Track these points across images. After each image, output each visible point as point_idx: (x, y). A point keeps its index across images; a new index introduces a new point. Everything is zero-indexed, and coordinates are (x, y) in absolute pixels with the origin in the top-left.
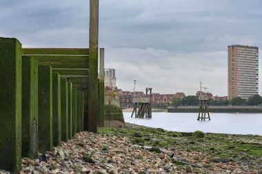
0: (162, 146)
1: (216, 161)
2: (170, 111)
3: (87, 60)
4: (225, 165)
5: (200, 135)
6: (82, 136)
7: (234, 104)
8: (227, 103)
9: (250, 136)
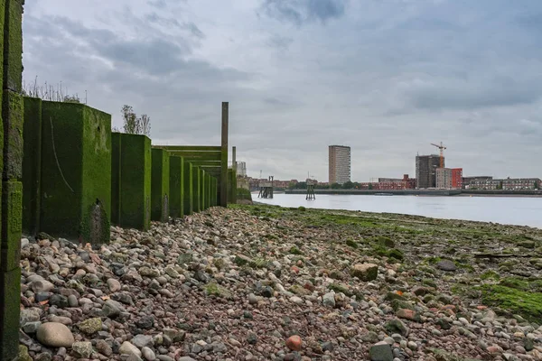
0: (272, 217)
1: (309, 227)
2: (287, 193)
3: (220, 155)
4: (315, 230)
5: (303, 209)
6: (214, 210)
7: (333, 188)
8: (328, 187)
9: (340, 211)
